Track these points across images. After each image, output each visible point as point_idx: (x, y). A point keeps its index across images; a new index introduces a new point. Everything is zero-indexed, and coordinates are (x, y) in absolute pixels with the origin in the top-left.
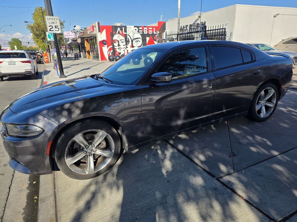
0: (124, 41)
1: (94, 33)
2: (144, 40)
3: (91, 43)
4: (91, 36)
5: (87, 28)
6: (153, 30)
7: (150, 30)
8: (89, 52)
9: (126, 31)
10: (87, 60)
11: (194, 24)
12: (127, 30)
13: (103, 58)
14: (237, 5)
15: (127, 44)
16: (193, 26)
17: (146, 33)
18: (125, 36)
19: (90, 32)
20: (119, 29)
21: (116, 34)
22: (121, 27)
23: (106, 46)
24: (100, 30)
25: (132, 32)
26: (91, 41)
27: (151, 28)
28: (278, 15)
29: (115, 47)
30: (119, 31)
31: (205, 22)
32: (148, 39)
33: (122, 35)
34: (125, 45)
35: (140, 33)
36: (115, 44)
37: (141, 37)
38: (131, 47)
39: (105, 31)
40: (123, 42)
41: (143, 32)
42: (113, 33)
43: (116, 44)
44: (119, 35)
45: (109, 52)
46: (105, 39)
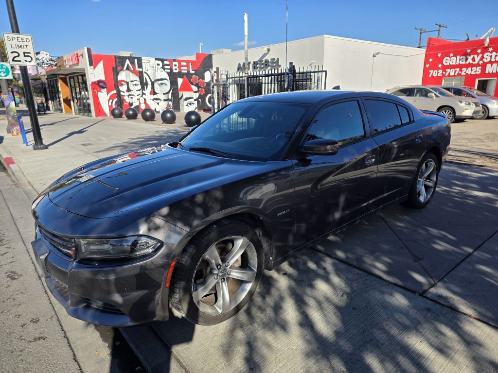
0: (139, 83)
1: (80, 66)
2: (174, 83)
3: (72, 84)
4: (75, 71)
5: (62, 57)
6: (188, 66)
7: (184, 66)
8: (67, 102)
9: (140, 66)
10: (64, 115)
11: (261, 60)
12: (143, 64)
13: (100, 111)
14: (325, 36)
15: (143, 89)
16: (260, 64)
17: (177, 71)
18: (140, 75)
19: (70, 66)
20: (128, 62)
21: (122, 69)
22: (132, 59)
23: (105, 90)
24: (93, 62)
25: (151, 68)
26: (72, 80)
27: (185, 64)
28: (378, 54)
29: (122, 93)
30: (128, 65)
31: (278, 59)
32: (180, 81)
33: (134, 72)
34: (141, 91)
35: (166, 70)
36: (121, 88)
37: (168, 78)
38: (151, 94)
39: (101, 64)
40: (136, 85)
41: (171, 69)
42: (117, 69)
43: (123, 88)
44: (128, 72)
45: (111, 101)
46: (103, 78)
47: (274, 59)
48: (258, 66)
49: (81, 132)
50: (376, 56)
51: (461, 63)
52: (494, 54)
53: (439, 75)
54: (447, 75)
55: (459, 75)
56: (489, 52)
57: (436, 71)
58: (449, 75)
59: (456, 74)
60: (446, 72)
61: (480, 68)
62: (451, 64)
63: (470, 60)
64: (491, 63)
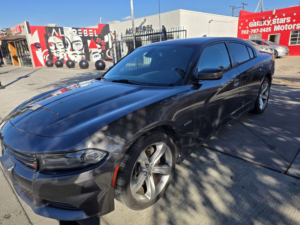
0: (62, 44)
1: (22, 34)
2: (85, 43)
3: (18, 46)
4: (19, 38)
5: (10, 28)
6: (93, 32)
7: (91, 32)
8: (15, 58)
9: (62, 33)
10: (14, 67)
11: (140, 27)
12: (64, 32)
13: (38, 63)
14: (180, 10)
15: (65, 47)
16: (140, 29)
17: (87, 35)
18: (63, 38)
19: (15, 34)
20: (54, 30)
21: (51, 35)
22: (57, 29)
23: (40, 49)
24: (31, 30)
25: (70, 33)
26: (18, 44)
27: (92, 31)
28: (212, 21)
29: (51, 51)
30: (54, 32)
31: (151, 25)
32: (89, 42)
33: (59, 37)
34: (64, 49)
35: (80, 35)
36: (51, 47)
37: (81, 40)
38: (71, 50)
39: (36, 32)
40: (60, 45)
41: (83, 34)
42: (47, 35)
43: (52, 48)
44: (54, 37)
45: (45, 56)
46: (38, 41)
47: (149, 26)
48: (139, 30)
49: (26, 76)
50: (210, 22)
51: (259, 25)
52: (278, 19)
53: (247, 33)
54: (251, 33)
55: (259, 32)
56: (276, 18)
57: (245, 31)
58: (253, 33)
59: (257, 32)
60: (251, 31)
61: (271, 28)
62: (254, 26)
63: (265, 24)
64: (277, 25)
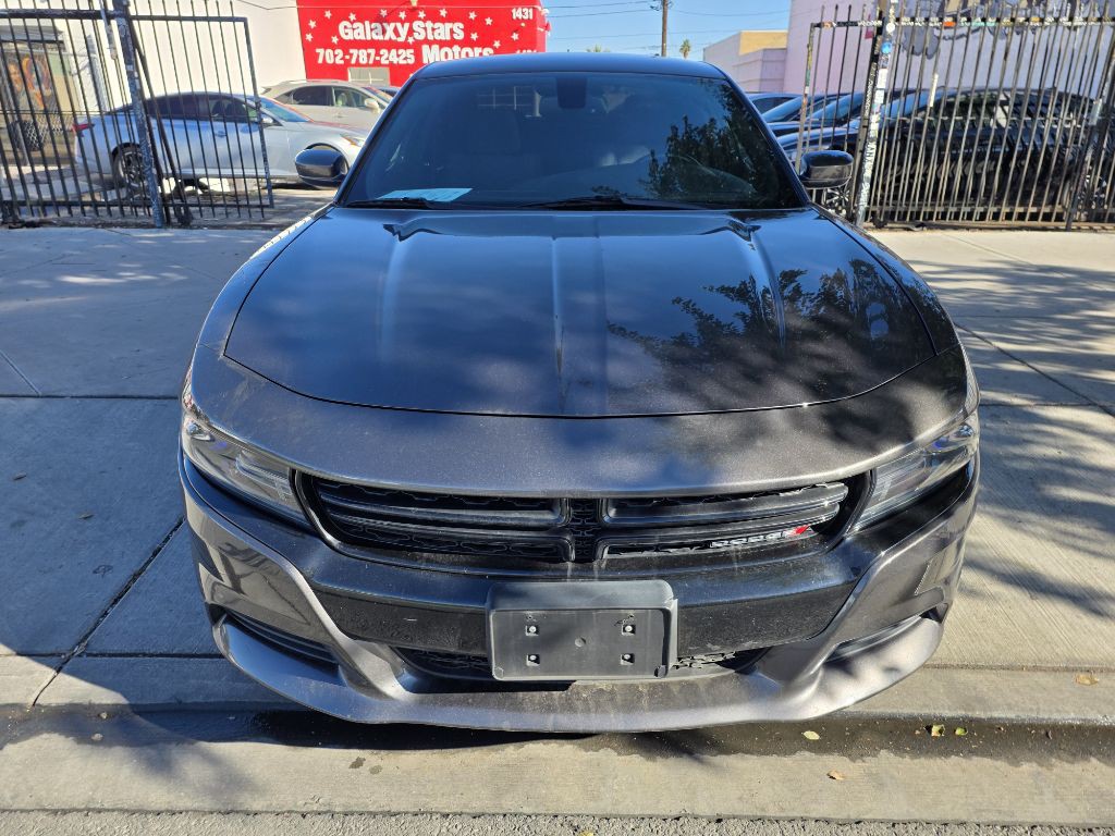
51: (376, 37)
52: (429, 25)
53: (339, 61)
54: (353, 61)
55: (377, 64)
56: (420, 19)
57: (329, 51)
58: (358, 64)
59: (371, 62)
60: (351, 55)
61: (412, 51)
62: (357, 38)
63: (390, 35)
64: (430, 43)
